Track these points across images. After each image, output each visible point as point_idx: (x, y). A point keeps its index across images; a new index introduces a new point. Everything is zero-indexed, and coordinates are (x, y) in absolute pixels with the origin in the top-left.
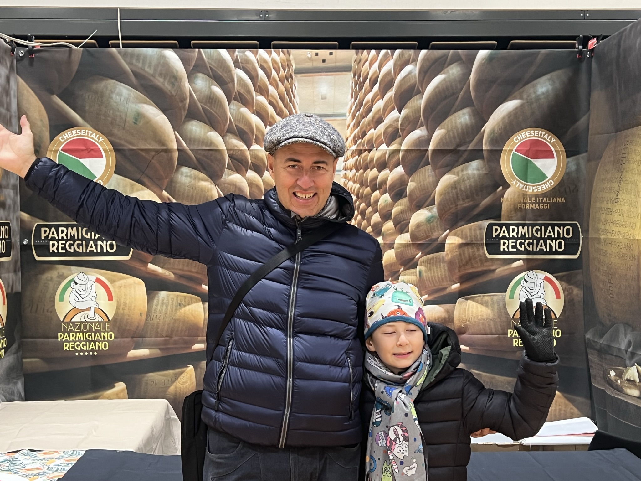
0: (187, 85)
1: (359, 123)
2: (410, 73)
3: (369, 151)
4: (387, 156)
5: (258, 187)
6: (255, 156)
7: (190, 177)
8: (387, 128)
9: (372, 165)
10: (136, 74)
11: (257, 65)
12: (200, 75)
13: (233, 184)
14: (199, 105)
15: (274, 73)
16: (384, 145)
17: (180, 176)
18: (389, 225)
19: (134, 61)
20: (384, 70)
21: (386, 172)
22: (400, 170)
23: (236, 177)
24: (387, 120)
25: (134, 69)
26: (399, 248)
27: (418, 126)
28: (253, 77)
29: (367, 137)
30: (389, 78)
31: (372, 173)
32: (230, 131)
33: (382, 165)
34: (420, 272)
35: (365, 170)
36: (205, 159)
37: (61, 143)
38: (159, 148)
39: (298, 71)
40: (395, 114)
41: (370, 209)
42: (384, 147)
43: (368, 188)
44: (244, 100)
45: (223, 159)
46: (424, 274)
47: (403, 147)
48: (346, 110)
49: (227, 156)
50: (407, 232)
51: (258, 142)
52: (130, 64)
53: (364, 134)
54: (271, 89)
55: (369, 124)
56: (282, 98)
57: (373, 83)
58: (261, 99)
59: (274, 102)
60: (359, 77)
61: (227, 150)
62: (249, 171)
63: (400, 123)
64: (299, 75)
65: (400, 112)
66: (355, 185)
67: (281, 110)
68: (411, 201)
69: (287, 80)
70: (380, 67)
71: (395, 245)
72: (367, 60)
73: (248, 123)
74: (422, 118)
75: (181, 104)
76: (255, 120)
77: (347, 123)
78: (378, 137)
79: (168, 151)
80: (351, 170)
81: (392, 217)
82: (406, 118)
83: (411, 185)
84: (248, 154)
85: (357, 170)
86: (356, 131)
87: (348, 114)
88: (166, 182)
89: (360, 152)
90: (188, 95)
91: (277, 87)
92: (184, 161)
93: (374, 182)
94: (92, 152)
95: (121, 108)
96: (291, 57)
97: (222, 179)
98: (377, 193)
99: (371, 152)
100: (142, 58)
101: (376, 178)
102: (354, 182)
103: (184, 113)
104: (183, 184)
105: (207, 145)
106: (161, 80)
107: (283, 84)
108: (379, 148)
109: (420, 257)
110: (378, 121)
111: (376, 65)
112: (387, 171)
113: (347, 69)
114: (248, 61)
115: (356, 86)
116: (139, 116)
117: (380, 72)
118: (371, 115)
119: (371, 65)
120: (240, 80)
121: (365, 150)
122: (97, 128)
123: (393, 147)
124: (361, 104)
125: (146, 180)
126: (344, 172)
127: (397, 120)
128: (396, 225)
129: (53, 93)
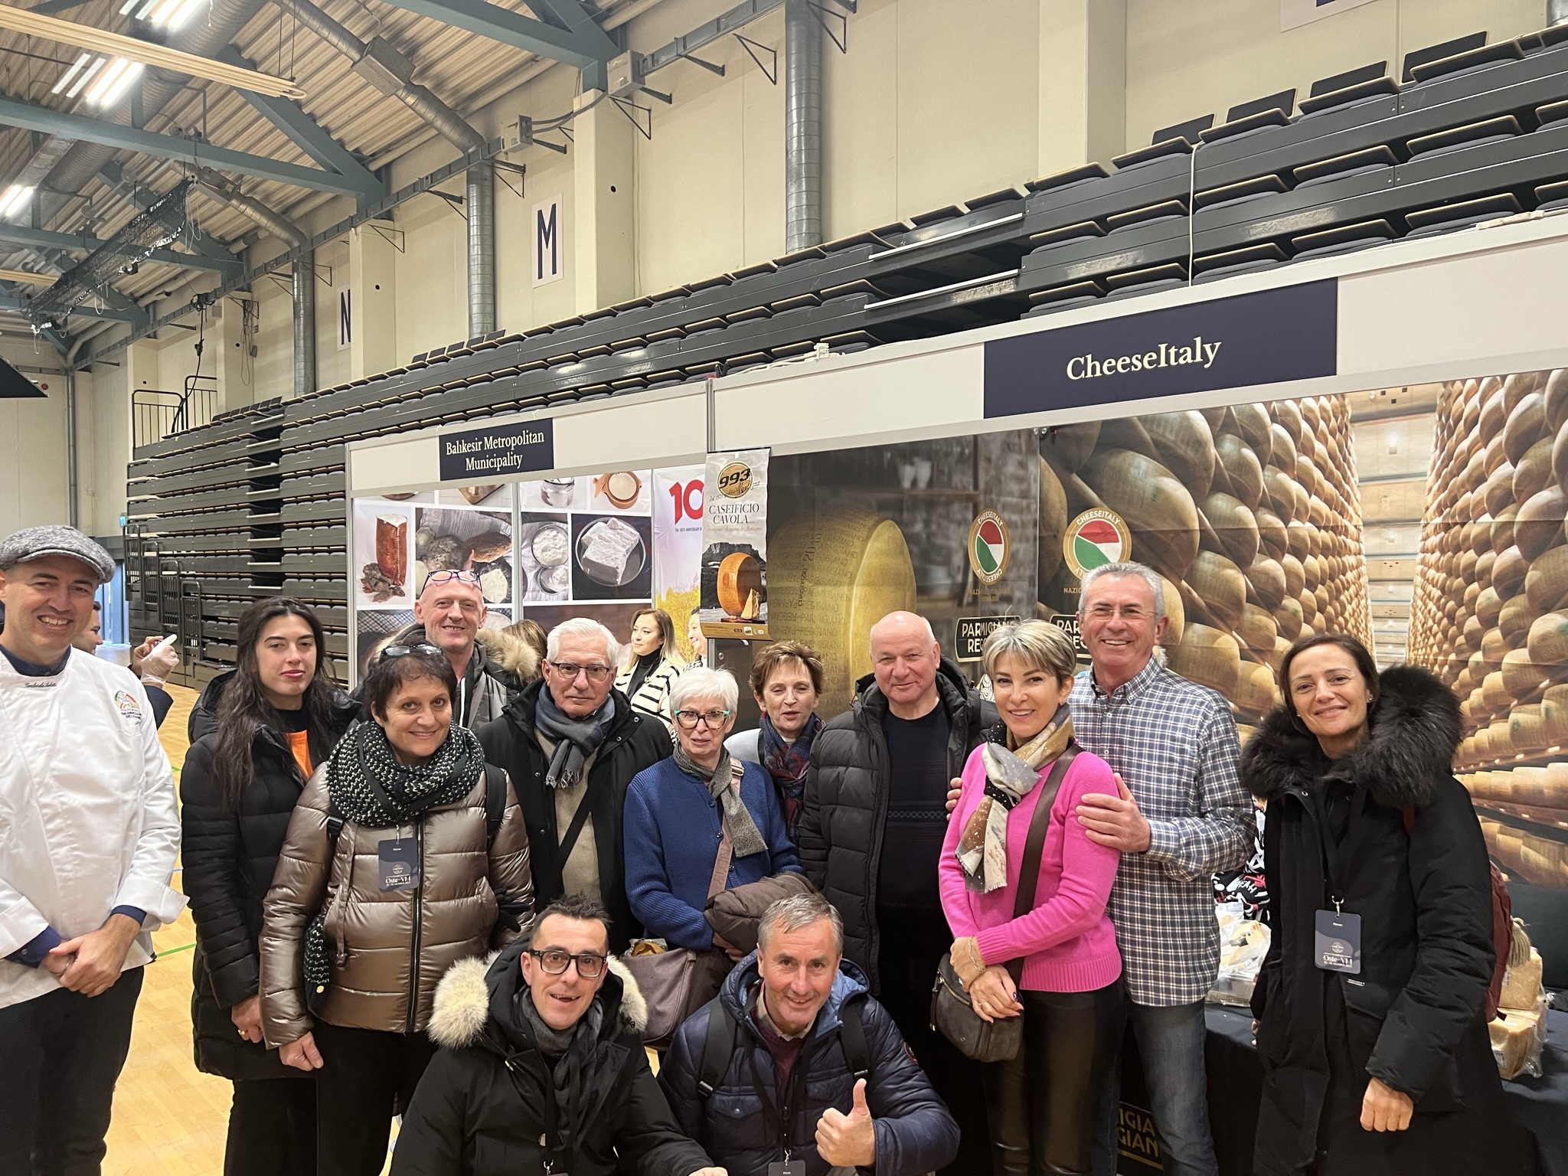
0: (1213, 451)
1: (1448, 484)
2: (1533, 405)
3: (1463, 525)
4: (1492, 531)
5: (1298, 577)
6: (1294, 536)
7: (1214, 563)
8: (1493, 490)
9: (1466, 545)
10: (1157, 443)
11: (1300, 417)
12: (1229, 436)
13: (1266, 573)
14: (1226, 473)
15: (1322, 424)
16: (1488, 515)
17: (1201, 563)
18: (1495, 635)
19: (1155, 428)
20: (1489, 404)
21: (1490, 555)
22: (1514, 551)
23: (1269, 564)
24: (1493, 479)
25: (1156, 437)
26: (1509, 671)
27: (1547, 484)
28: (1295, 434)
29: (1459, 504)
30: (1497, 415)
31: (1466, 557)
32: (1263, 504)
33: (1483, 545)
34: (1547, 710)
35: (1455, 553)
36: (1230, 541)
37: (1079, 526)
38: (1177, 528)
39: (1355, 420)
40: (1507, 468)
41: (1463, 610)
42: (1486, 518)
43: (1460, 579)
44: (1283, 463)
45: (1254, 539)
46: (1555, 714)
47: (1520, 518)
48: (1426, 467)
49: (1258, 537)
50: (1525, 646)
51: (1298, 517)
52: (1150, 431)
53: (1455, 500)
54: (1319, 447)
55: (1463, 485)
56: (1333, 457)
57: (1471, 425)
58: (1305, 460)
59: (1322, 462)
60: (1447, 419)
61: (1260, 529)
62: (1286, 555)
63: (1514, 481)
64: (1356, 425)
65: (1515, 466)
66: (1438, 575)
67: (1332, 473)
68: (1532, 597)
69: (1341, 432)
70: (1482, 401)
71: (1503, 666)
72: (1461, 393)
73: (1286, 493)
74: (1554, 472)
75: (1204, 474)
76: (1296, 488)
77: (1428, 485)
78: (1479, 503)
79: (1189, 532)
80: (1433, 552)
81: (1500, 622)
82: (1525, 475)
83: (1532, 576)
84: (1285, 532)
85: (1443, 553)
86: (1442, 496)
87: (1429, 473)
88: (1186, 570)
89: (1447, 527)
90: (1214, 462)
91: (1326, 443)
92: (1207, 544)
93: (1469, 571)
94: (1109, 536)
95: (1140, 483)
96: (1347, 401)
97: (1252, 567)
98: (1475, 586)
99: (1466, 527)
100: (1163, 423)
101: (1473, 564)
102: (1438, 570)
103: (1209, 485)
104: (1205, 572)
105: (1234, 524)
106: (1184, 447)
107: (1334, 438)
108: (1479, 520)
109: (1547, 687)
110: (1479, 480)
111: (1475, 400)
112: (1492, 554)
113: (1429, 409)
114: (1288, 413)
115: (1442, 432)
116: (1159, 491)
117: (1481, 408)
118: (1466, 471)
119: (1466, 401)
120: (1278, 438)
121: (1456, 524)
122: (1113, 509)
123: (1502, 518)
124: (1450, 457)
125: (1163, 568)
126: (1421, 556)
127: (1510, 477)
128: (1505, 635)
129: (1072, 472)
